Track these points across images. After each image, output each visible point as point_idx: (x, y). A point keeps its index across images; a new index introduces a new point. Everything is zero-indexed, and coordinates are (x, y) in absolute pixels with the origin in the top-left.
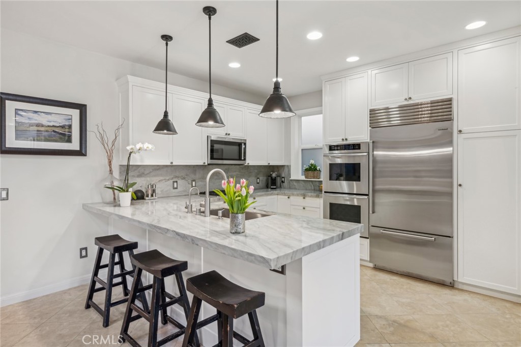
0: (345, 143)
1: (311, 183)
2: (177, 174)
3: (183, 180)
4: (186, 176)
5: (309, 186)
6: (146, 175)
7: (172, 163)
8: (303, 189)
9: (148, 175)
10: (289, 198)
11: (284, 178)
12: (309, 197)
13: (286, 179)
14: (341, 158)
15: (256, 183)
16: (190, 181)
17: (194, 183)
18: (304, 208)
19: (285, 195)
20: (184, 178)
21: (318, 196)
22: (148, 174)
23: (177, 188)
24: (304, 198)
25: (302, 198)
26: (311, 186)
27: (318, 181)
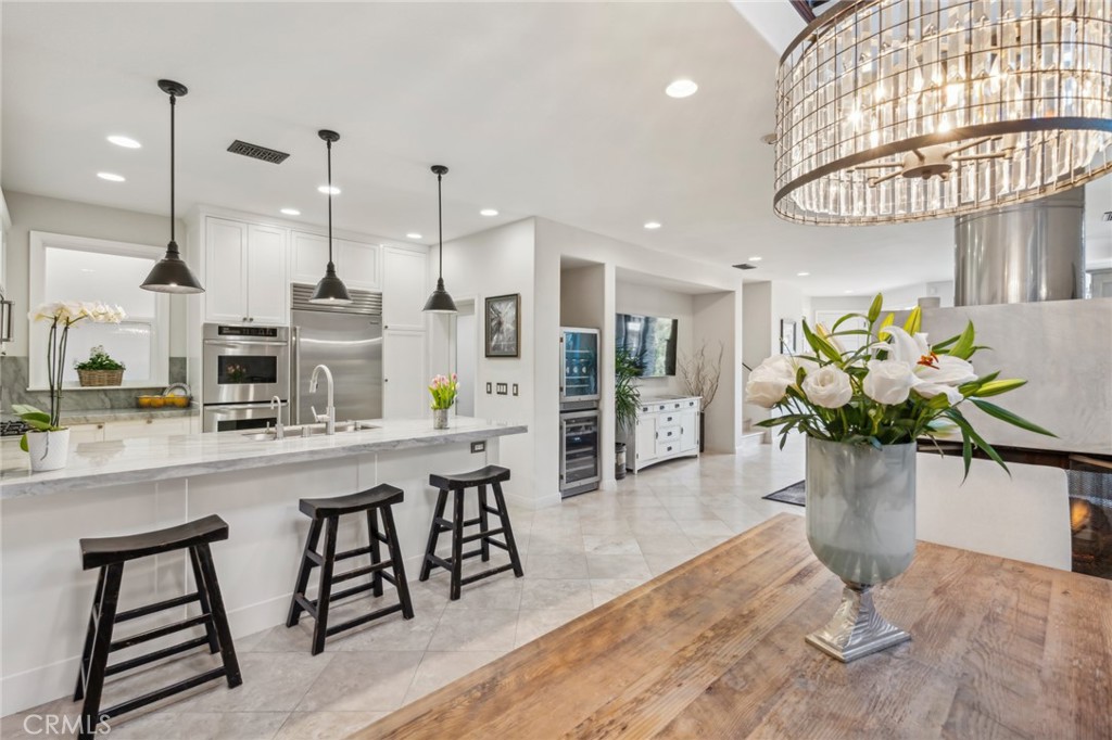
0: (246, 325)
1: (103, 396)
5: (95, 401)
8: (76, 410)
10: (101, 427)
14: (237, 347)
19: (87, 422)
24: (150, 422)
25: (143, 422)
26: (103, 401)
27: (124, 390)
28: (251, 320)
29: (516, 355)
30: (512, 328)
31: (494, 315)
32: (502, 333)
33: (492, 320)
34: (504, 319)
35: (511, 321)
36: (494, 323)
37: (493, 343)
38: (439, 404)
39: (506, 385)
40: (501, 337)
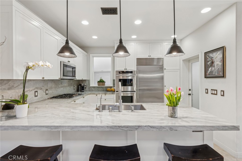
1: (101, 88)
2: (37, 86)
3: (41, 90)
4: (42, 87)
5: (100, 89)
6: (15, 88)
7: (43, 78)
8: (97, 91)
9: (16, 88)
10: (97, 95)
11: (86, 86)
12: (108, 94)
13: (87, 86)
15: (73, 89)
16: (45, 90)
17: (47, 91)
18: (105, 100)
19: (94, 94)
20: (41, 89)
21: (113, 94)
22: (17, 86)
23: (37, 96)
24: (105, 95)
25: (104, 95)
26: (101, 89)
27: (105, 87)
28: (126, 69)
29: (223, 76)
30: (220, 64)
31: (209, 59)
32: (214, 66)
33: (208, 61)
34: (215, 60)
35: (220, 60)
36: (209, 63)
37: (209, 72)
38: (170, 103)
39: (217, 90)
40: (213, 69)
